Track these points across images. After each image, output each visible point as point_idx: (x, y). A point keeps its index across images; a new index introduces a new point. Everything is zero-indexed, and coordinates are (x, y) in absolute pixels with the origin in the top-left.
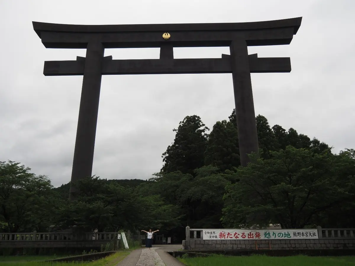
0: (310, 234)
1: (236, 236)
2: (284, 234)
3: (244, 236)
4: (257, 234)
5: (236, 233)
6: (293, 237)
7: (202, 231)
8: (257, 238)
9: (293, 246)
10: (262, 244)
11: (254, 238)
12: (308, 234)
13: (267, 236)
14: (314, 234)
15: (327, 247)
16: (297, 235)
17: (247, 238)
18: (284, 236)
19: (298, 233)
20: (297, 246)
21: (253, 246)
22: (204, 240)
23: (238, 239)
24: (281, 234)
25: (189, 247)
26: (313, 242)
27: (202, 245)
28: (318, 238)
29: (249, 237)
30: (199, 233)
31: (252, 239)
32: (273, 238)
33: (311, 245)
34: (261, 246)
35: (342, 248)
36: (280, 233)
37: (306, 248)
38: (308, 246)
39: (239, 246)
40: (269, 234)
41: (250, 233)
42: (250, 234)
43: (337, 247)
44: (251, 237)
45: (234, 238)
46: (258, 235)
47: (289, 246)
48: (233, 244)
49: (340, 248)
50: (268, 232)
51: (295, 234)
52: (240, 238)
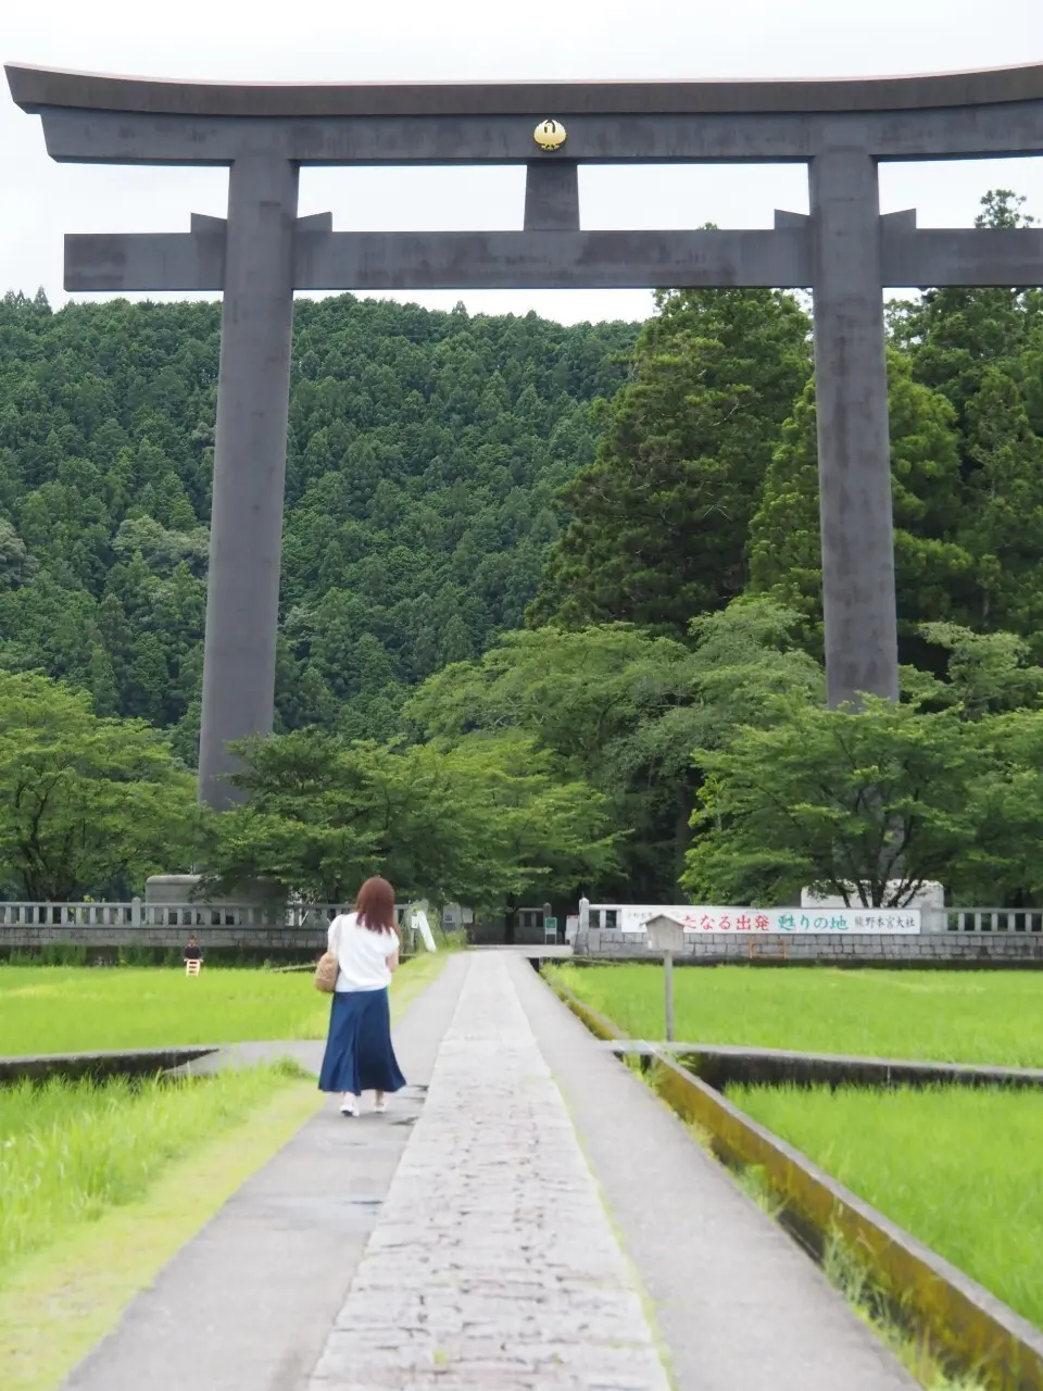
0: (900, 921)
1: (705, 924)
2: (830, 920)
3: (726, 925)
4: (761, 920)
5: (706, 917)
6: (852, 929)
7: (620, 911)
8: (760, 931)
9: (848, 949)
10: (767, 944)
11: (753, 930)
12: (895, 923)
13: (785, 925)
14: (910, 922)
15: (934, 955)
16: (865, 922)
17: (733, 930)
18: (830, 924)
19: (868, 920)
20: (858, 949)
21: (744, 948)
22: (624, 935)
23: (710, 931)
24: (824, 922)
25: (585, 948)
26: (902, 943)
27: (617, 945)
28: (918, 932)
29: (738, 928)
30: (612, 916)
31: (746, 931)
32: (799, 929)
33: (896, 949)
34: (765, 949)
35: (974, 957)
36: (821, 919)
37: (881, 957)
38: (887, 950)
39: (711, 948)
40: (791, 919)
41: (743, 917)
42: (742, 921)
43: (963, 955)
44: (743, 928)
45: (700, 930)
46: (762, 923)
47: (838, 949)
48: (695, 943)
49: (967, 958)
50: (788, 917)
51: (858, 922)
52: (717, 929)
